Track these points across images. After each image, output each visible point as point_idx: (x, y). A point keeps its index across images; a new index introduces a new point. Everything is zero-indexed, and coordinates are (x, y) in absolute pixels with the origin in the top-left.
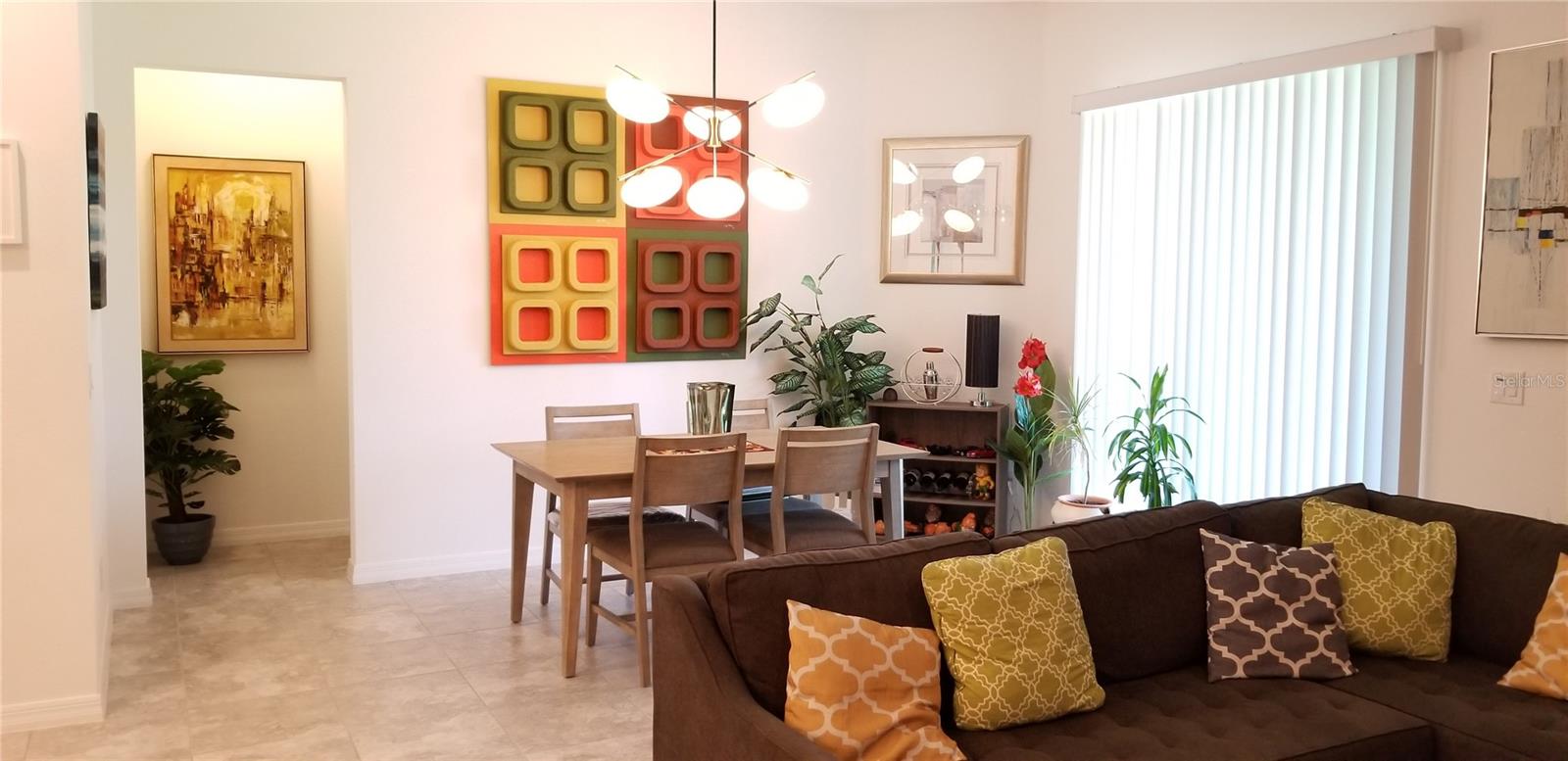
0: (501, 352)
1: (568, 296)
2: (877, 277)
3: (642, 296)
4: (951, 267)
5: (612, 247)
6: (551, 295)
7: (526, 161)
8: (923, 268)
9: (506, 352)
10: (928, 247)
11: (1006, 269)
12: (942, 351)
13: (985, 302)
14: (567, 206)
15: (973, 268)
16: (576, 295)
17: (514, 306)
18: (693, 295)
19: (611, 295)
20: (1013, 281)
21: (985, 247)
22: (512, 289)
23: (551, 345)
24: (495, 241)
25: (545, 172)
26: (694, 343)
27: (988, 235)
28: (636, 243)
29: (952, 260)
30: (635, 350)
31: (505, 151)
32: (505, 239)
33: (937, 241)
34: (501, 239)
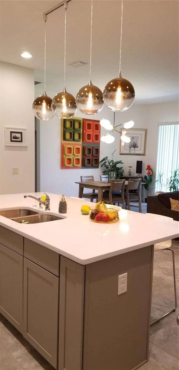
0: (63, 166)
1: (73, 156)
2: (119, 154)
3: (84, 157)
4: (133, 152)
5: (80, 147)
6: (71, 156)
7: (68, 131)
8: (128, 152)
9: (64, 166)
10: (129, 148)
11: (142, 152)
12: (132, 167)
13: (139, 158)
14: (74, 140)
15: (137, 152)
16: (75, 156)
17: (66, 158)
18: (92, 157)
19: (80, 156)
20: (144, 155)
21: (139, 148)
22: (65, 155)
23: (71, 165)
24: (62, 146)
25: (71, 133)
26: (92, 165)
27: (139, 147)
28: (83, 147)
29: (133, 151)
30: (83, 166)
31: (65, 129)
32: (64, 146)
33: (130, 148)
34: (63, 145)
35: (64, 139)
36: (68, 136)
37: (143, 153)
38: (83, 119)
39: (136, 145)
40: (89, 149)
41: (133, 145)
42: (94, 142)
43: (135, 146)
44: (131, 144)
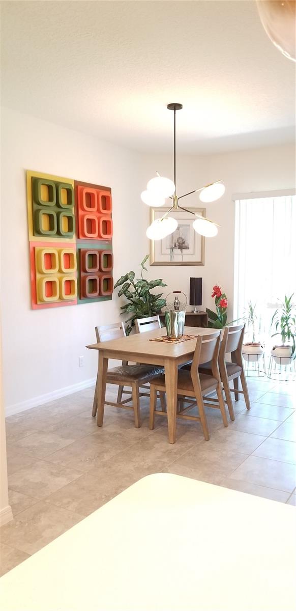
2: (149, 263)
3: (83, 274)
4: (178, 259)
5: (73, 252)
7: (45, 212)
8: (167, 259)
9: (38, 302)
10: (169, 251)
11: (197, 259)
12: (180, 292)
14: (59, 233)
15: (186, 259)
16: (63, 275)
17: (43, 281)
18: (100, 273)
20: (200, 264)
21: (190, 251)
22: (42, 273)
23: (55, 299)
24: (32, 250)
25: (51, 217)
26: (100, 294)
27: (191, 247)
28: (80, 250)
29: (179, 256)
30: (80, 299)
31: (35, 206)
32: (37, 249)
33: (172, 249)
34: (34, 248)
35: (37, 231)
36: (44, 224)
37: (200, 261)
38: (76, 182)
39: (184, 243)
40: (93, 256)
41: (177, 243)
42: (101, 237)
43: (181, 245)
44: (174, 241)
